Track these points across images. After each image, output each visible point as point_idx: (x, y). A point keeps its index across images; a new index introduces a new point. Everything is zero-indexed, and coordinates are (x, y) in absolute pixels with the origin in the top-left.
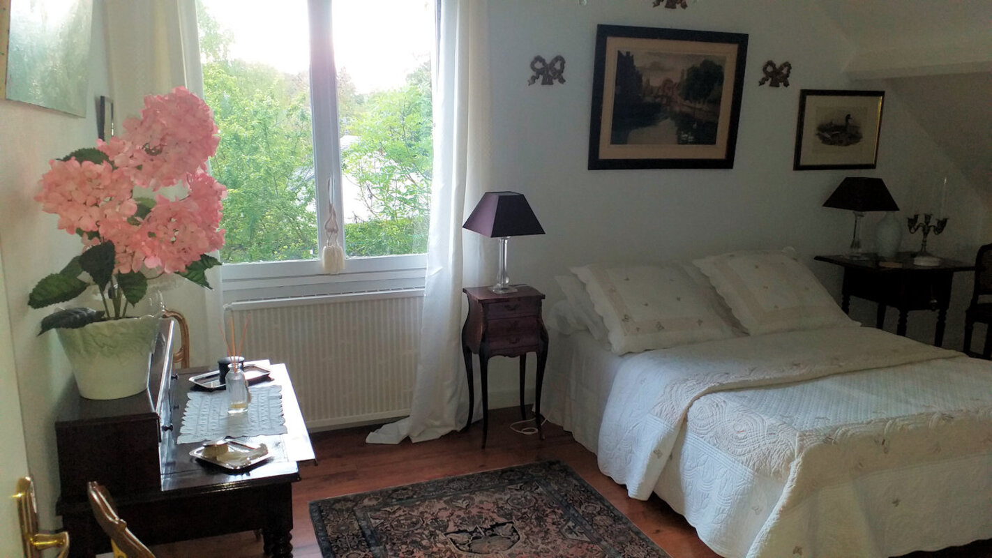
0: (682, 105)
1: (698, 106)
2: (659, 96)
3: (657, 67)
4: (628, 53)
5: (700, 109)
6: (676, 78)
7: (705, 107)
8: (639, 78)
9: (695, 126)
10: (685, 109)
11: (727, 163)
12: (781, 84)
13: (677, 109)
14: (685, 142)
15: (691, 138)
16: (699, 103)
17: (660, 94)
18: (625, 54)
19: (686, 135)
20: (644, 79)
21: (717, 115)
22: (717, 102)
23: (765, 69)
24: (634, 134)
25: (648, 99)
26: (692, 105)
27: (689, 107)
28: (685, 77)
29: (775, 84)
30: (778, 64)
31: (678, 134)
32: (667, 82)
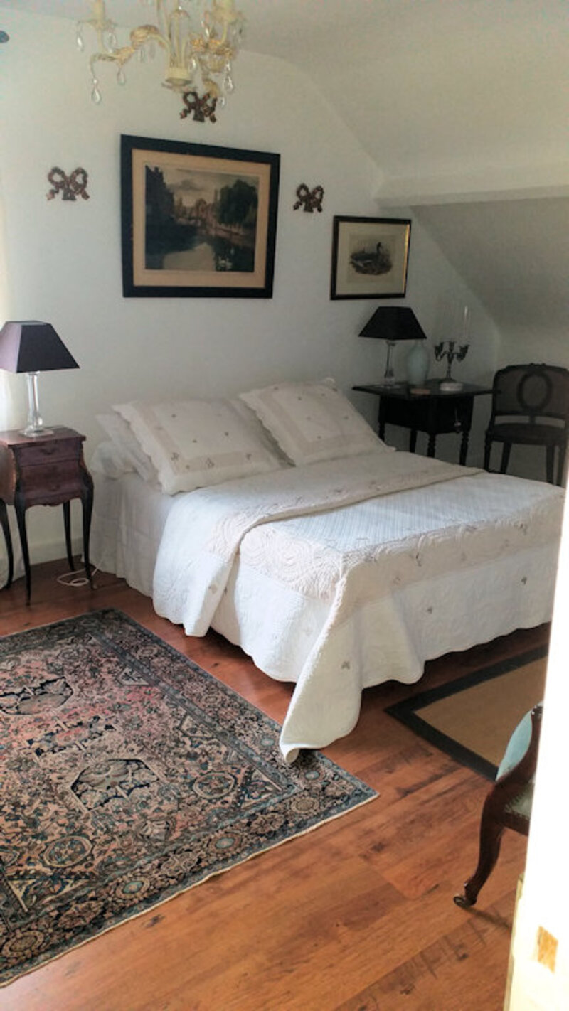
0: (218, 229)
1: (234, 230)
2: (193, 218)
3: (188, 186)
4: (157, 169)
5: (237, 234)
6: (210, 199)
7: (241, 232)
8: (171, 195)
9: (232, 251)
10: (222, 234)
11: (265, 292)
12: (315, 210)
13: (213, 233)
14: (224, 269)
15: (229, 265)
16: (235, 227)
17: (194, 214)
18: (153, 170)
19: (223, 262)
20: (176, 198)
21: (254, 240)
22: (252, 226)
23: (298, 193)
24: (170, 258)
25: (182, 221)
26: (228, 228)
27: (224, 230)
28: (219, 198)
29: (309, 209)
30: (311, 188)
31: (216, 259)
32: (201, 202)
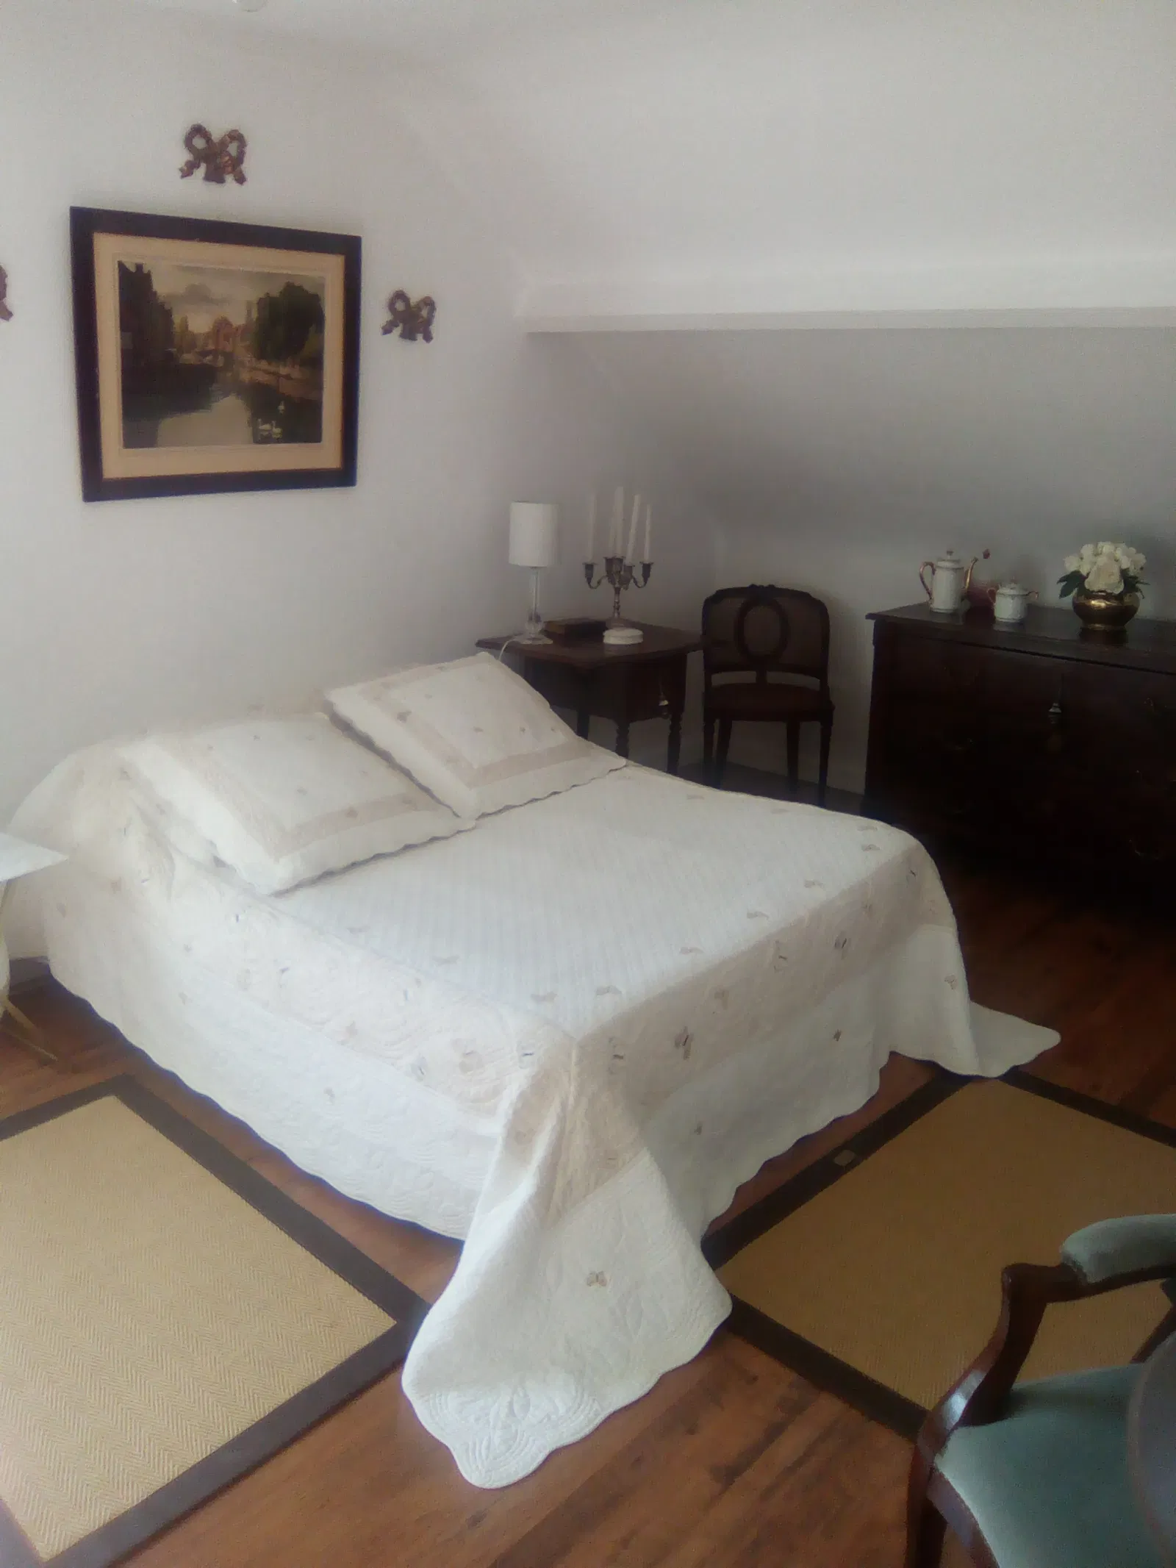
0: (251, 369)
1: (283, 371)
2: (209, 353)
3: (198, 296)
4: (139, 267)
5: (288, 377)
6: (238, 318)
7: (296, 373)
8: (168, 314)
10: (262, 378)
11: (344, 475)
12: (420, 337)
13: (245, 376)
14: (266, 440)
15: (277, 431)
16: (285, 366)
17: (211, 347)
18: (133, 269)
19: (267, 427)
20: (177, 319)
21: (318, 386)
22: (315, 363)
23: (391, 306)
25: (189, 358)
26: (272, 369)
27: (269, 373)
28: (255, 315)
29: (409, 335)
31: (253, 423)
32: (222, 327)
